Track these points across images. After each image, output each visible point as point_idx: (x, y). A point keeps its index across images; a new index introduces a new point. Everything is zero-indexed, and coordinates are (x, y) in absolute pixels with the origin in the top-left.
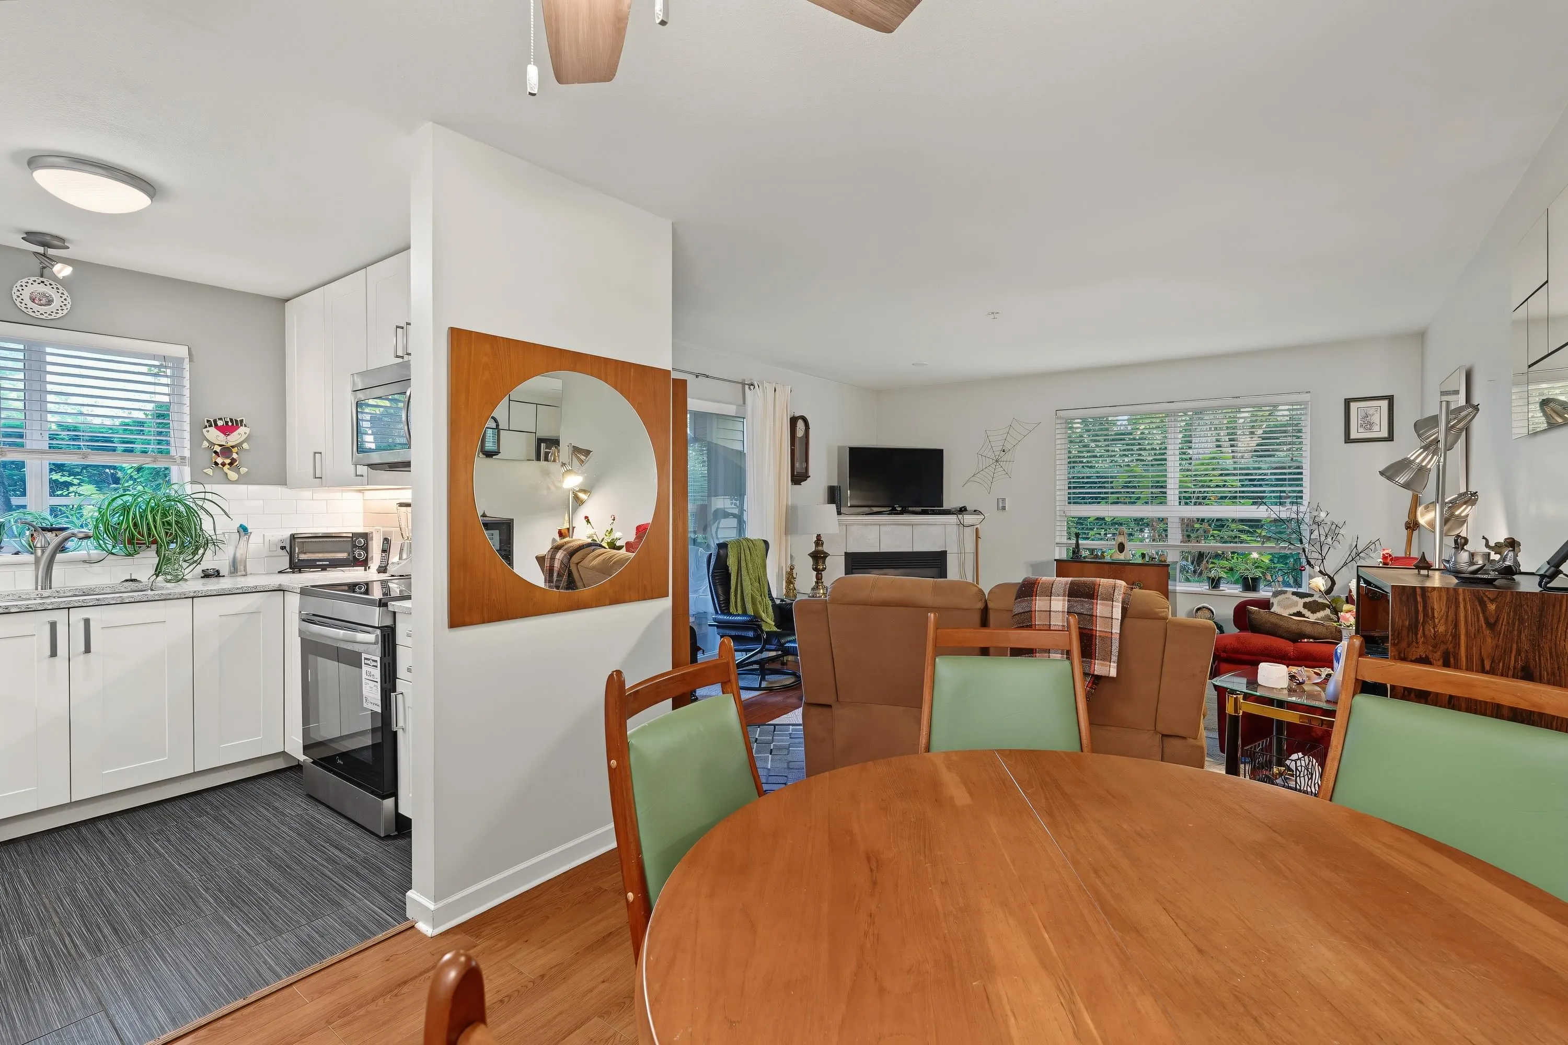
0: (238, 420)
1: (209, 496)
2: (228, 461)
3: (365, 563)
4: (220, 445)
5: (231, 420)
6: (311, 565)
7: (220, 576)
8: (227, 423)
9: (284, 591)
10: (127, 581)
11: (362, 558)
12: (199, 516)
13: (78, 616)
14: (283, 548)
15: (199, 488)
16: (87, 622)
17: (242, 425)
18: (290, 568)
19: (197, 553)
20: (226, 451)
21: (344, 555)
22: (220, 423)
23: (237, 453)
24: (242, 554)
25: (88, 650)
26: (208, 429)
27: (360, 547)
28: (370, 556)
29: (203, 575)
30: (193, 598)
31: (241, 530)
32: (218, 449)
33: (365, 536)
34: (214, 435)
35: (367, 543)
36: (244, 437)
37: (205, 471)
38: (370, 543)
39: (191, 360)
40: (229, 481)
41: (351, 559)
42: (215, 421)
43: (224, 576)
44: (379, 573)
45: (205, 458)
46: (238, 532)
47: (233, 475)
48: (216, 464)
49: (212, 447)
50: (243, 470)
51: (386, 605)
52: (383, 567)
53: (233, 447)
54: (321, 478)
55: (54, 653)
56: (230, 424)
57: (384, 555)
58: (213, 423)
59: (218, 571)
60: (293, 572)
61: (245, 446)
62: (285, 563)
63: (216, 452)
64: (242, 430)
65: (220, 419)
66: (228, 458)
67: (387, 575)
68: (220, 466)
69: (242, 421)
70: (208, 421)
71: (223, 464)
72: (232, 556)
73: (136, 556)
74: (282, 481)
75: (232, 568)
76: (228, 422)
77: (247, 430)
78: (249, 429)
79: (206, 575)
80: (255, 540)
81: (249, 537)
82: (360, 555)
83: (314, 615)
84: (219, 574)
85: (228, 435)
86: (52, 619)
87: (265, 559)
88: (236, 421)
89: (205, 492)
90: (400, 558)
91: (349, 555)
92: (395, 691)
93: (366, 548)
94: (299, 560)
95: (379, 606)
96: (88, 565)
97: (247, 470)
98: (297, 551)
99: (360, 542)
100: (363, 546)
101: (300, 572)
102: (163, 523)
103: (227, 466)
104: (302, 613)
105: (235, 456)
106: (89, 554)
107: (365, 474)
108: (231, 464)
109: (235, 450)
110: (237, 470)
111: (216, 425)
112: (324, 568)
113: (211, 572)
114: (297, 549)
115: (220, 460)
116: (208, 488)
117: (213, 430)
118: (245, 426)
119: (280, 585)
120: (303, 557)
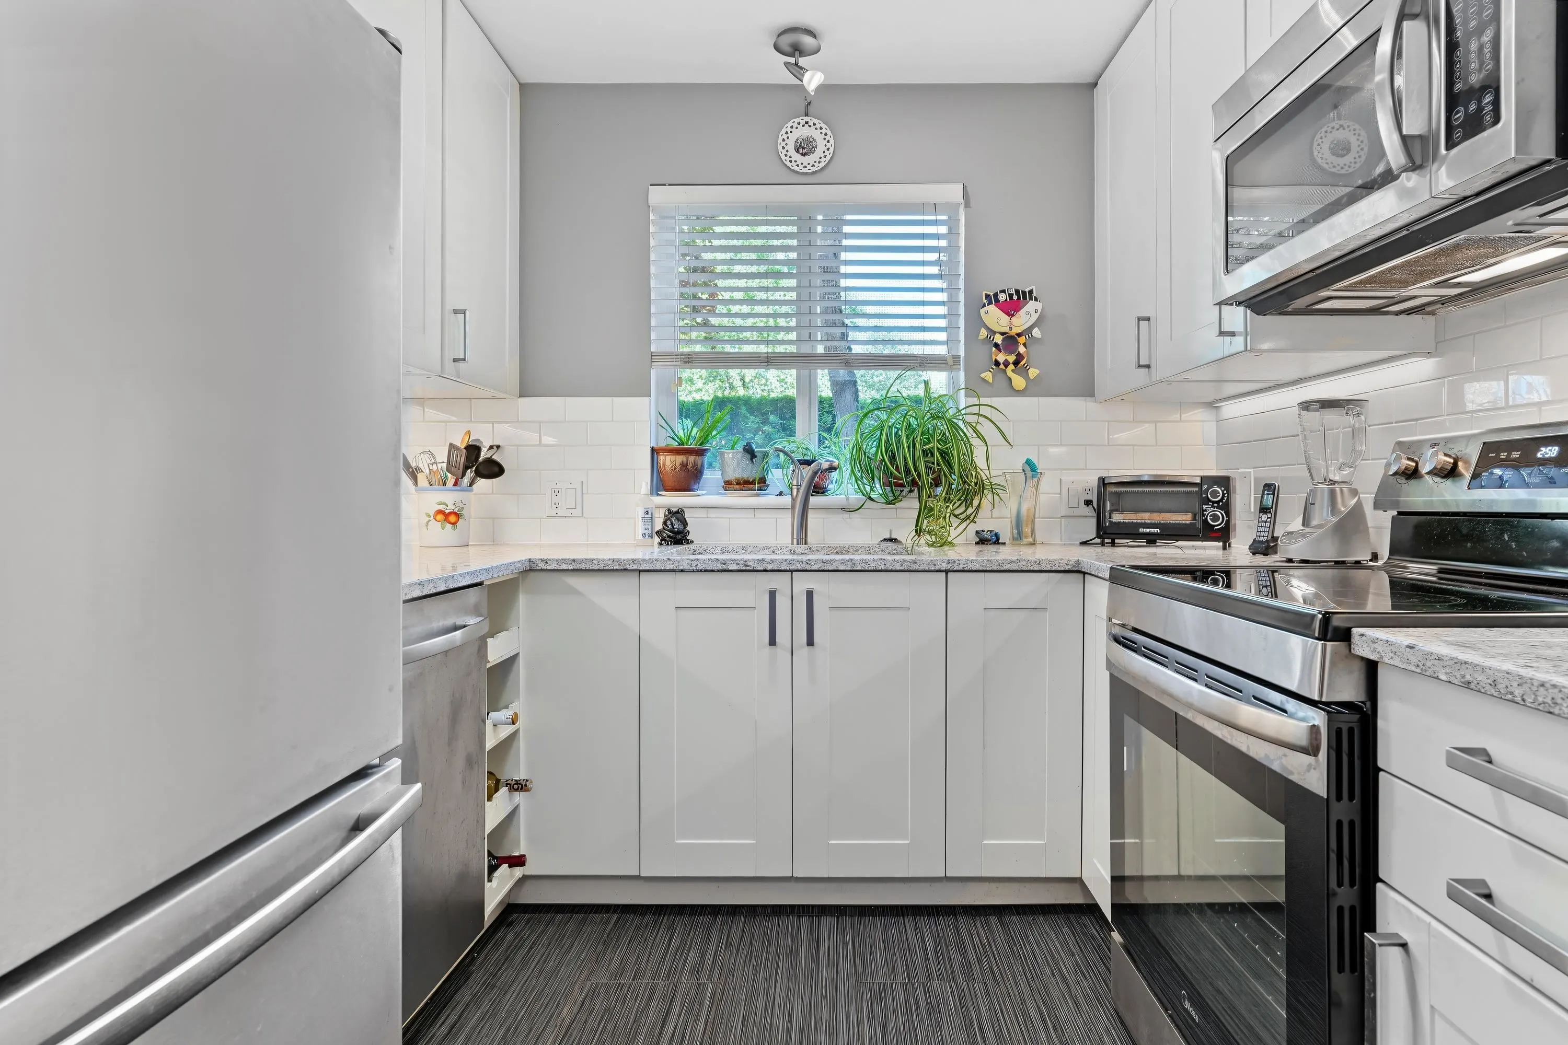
0: (1027, 290)
1: (984, 411)
2: (1012, 358)
3: (1223, 535)
4: (1002, 334)
5: (1017, 292)
6: (1131, 532)
7: (999, 544)
8: (1011, 296)
9: (1084, 573)
10: (886, 540)
11: (1218, 524)
12: (969, 441)
13: (803, 583)
14: (1088, 503)
15: (975, 401)
16: (810, 594)
17: (1031, 299)
18: (1098, 536)
19: (971, 503)
20: (1010, 341)
21: (1185, 518)
22: (1002, 297)
23: (1025, 345)
24: (1028, 509)
25: (810, 642)
26: (987, 308)
27: (1218, 502)
28: (1232, 522)
29: (978, 540)
30: (947, 572)
31: (1028, 469)
32: (998, 339)
33: (1224, 482)
34: (994, 317)
35: (1228, 497)
36: (1035, 317)
37: (983, 375)
38: (1232, 496)
39: (967, 205)
40: (1015, 392)
41: (1199, 525)
42: (996, 295)
43: (1004, 544)
44: (1254, 554)
45: (985, 354)
46: (1023, 470)
47: (1019, 382)
48: (997, 363)
49: (992, 337)
50: (1033, 372)
51: (1344, 636)
52: (1262, 542)
53: (1019, 335)
54: (1148, 366)
55: (773, 642)
56: (1015, 297)
57: (1264, 517)
58: (992, 299)
59: (997, 535)
60: (1103, 544)
61: (1036, 332)
62: (1089, 529)
63: (996, 345)
64: (1031, 306)
65: (1001, 292)
66: (1011, 353)
67: (1276, 557)
68: (1002, 366)
69: (1031, 292)
70: (987, 296)
71: (1006, 364)
72: (1014, 512)
73: (898, 505)
74: (1087, 390)
75: (1015, 532)
76: (1013, 295)
77: (1038, 306)
78: (1041, 304)
79: (983, 540)
80: (1048, 484)
81: (1038, 481)
82: (1215, 518)
83: (1136, 630)
84: (998, 539)
85: (1013, 315)
86: (773, 586)
87: (1063, 520)
88: (1024, 293)
89: (980, 405)
90: (1305, 523)
91: (1194, 518)
92: (1372, 928)
93: (1226, 506)
94: (1111, 522)
95: (1323, 637)
96: (846, 515)
97: (1038, 372)
98: (1108, 508)
99: (1215, 494)
100: (1221, 500)
101: (1113, 544)
102: (924, 451)
103: (1011, 367)
104: (1114, 621)
105: (1022, 349)
106: (848, 499)
107: (1239, 327)
108: (1016, 363)
109: (1022, 340)
110: (1024, 372)
111: (997, 301)
112: (1151, 540)
113: (987, 535)
114: (1108, 504)
115: (1001, 358)
116: (984, 400)
117: (992, 308)
118: (1036, 300)
119: (1078, 562)
120: (1117, 517)
